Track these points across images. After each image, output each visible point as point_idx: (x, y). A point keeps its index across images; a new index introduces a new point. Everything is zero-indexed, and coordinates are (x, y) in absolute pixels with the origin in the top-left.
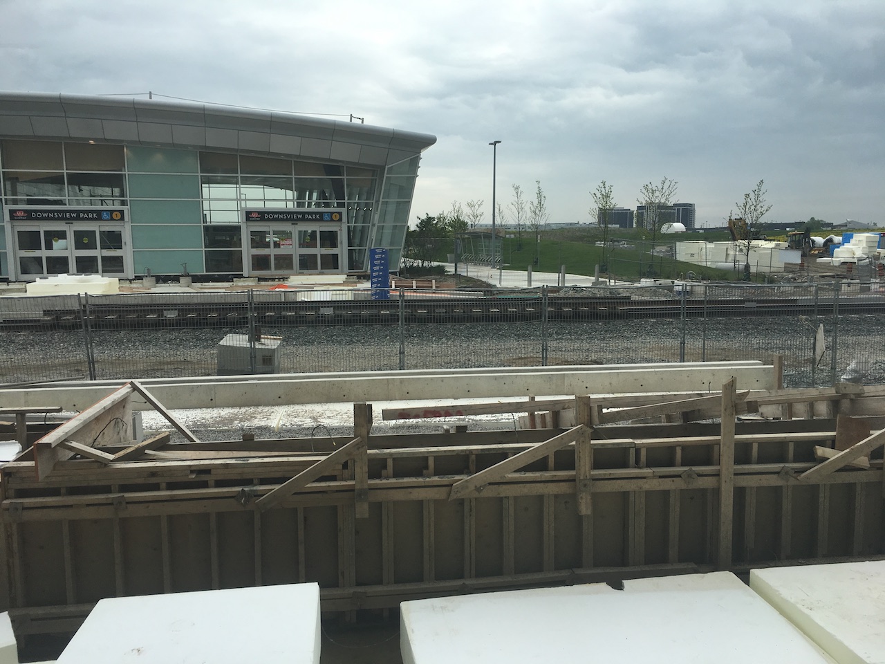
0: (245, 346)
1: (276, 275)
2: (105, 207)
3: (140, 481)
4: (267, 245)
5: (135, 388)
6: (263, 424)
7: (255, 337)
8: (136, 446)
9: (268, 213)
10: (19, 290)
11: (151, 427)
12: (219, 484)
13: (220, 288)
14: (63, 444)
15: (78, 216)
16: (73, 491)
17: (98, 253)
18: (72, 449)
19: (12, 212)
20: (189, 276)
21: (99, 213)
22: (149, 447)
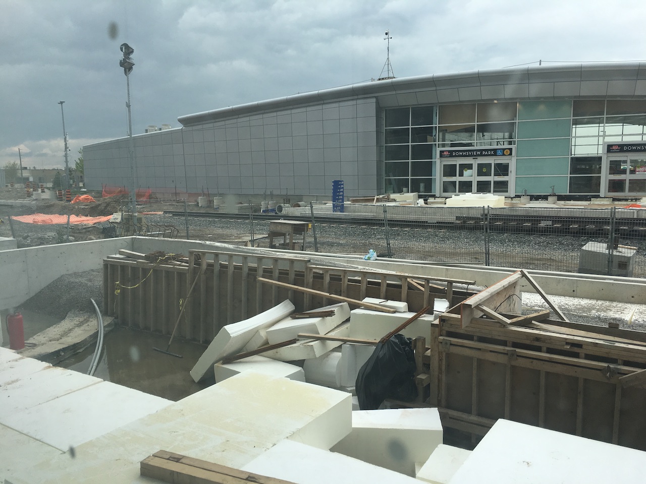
0: (604, 252)
1: (630, 196)
2: (499, 147)
3: (528, 342)
4: (624, 172)
5: (524, 275)
6: (617, 316)
7: (613, 246)
8: (525, 317)
9: (627, 145)
10: (441, 203)
11: (527, 305)
12: (588, 357)
13: (580, 206)
14: (478, 307)
15: (482, 153)
16: (482, 340)
17: (492, 178)
18: (483, 311)
19: (441, 152)
20: (555, 195)
21: (495, 150)
22: (535, 318)
